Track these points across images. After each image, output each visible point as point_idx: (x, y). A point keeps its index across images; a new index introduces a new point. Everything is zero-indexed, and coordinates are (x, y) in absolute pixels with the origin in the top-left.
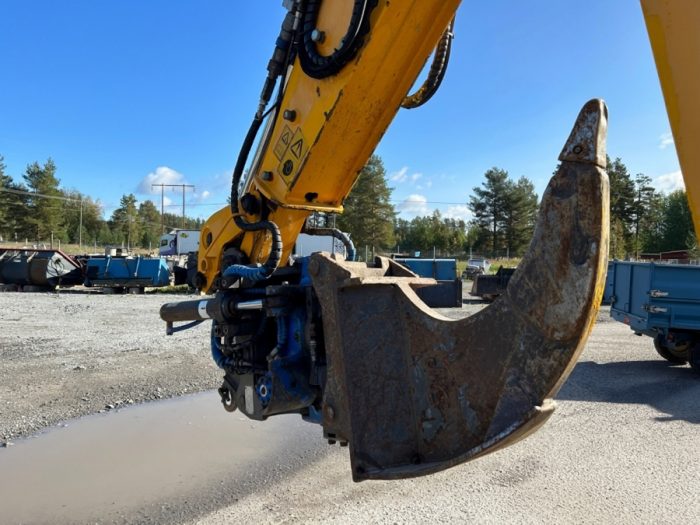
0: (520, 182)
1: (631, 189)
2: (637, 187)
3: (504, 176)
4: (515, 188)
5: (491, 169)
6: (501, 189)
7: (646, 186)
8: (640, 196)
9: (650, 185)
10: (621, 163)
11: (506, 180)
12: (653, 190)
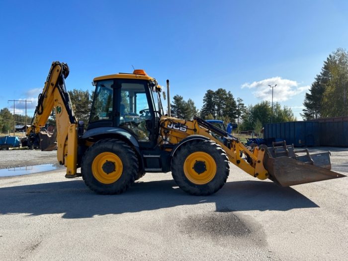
0: (188, 102)
1: (235, 104)
2: (237, 103)
3: (182, 98)
4: (186, 104)
5: (176, 95)
6: (180, 104)
7: (241, 103)
8: (239, 107)
9: (242, 103)
10: (231, 93)
11: (182, 101)
12: (243, 104)
